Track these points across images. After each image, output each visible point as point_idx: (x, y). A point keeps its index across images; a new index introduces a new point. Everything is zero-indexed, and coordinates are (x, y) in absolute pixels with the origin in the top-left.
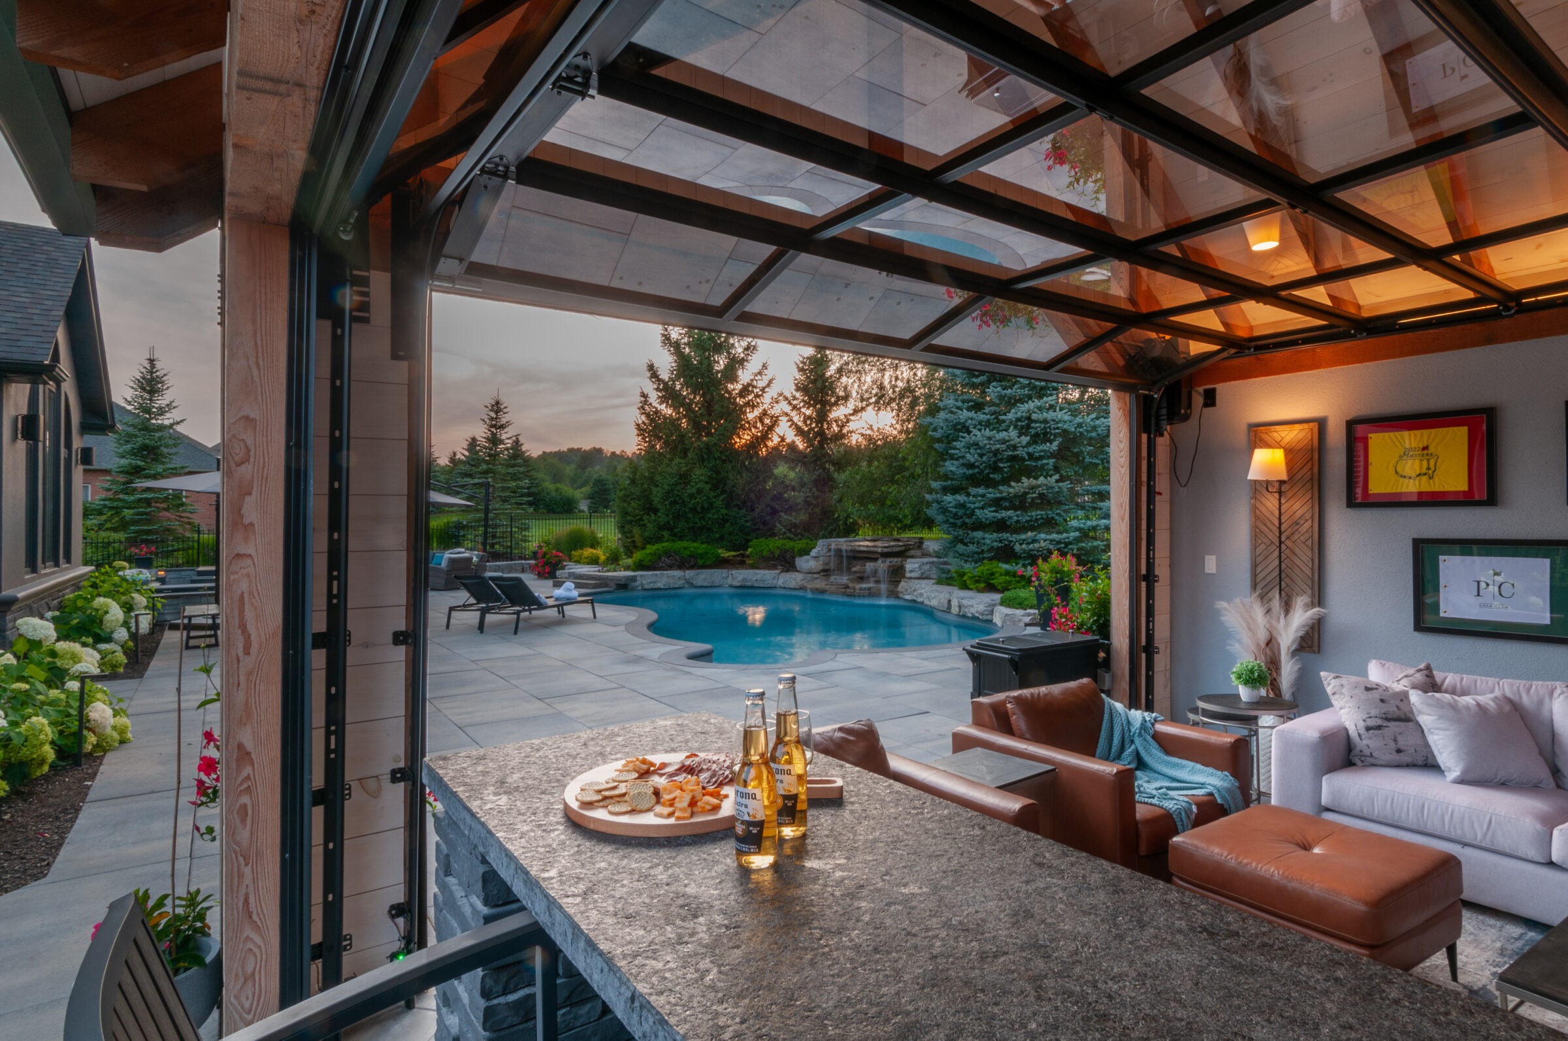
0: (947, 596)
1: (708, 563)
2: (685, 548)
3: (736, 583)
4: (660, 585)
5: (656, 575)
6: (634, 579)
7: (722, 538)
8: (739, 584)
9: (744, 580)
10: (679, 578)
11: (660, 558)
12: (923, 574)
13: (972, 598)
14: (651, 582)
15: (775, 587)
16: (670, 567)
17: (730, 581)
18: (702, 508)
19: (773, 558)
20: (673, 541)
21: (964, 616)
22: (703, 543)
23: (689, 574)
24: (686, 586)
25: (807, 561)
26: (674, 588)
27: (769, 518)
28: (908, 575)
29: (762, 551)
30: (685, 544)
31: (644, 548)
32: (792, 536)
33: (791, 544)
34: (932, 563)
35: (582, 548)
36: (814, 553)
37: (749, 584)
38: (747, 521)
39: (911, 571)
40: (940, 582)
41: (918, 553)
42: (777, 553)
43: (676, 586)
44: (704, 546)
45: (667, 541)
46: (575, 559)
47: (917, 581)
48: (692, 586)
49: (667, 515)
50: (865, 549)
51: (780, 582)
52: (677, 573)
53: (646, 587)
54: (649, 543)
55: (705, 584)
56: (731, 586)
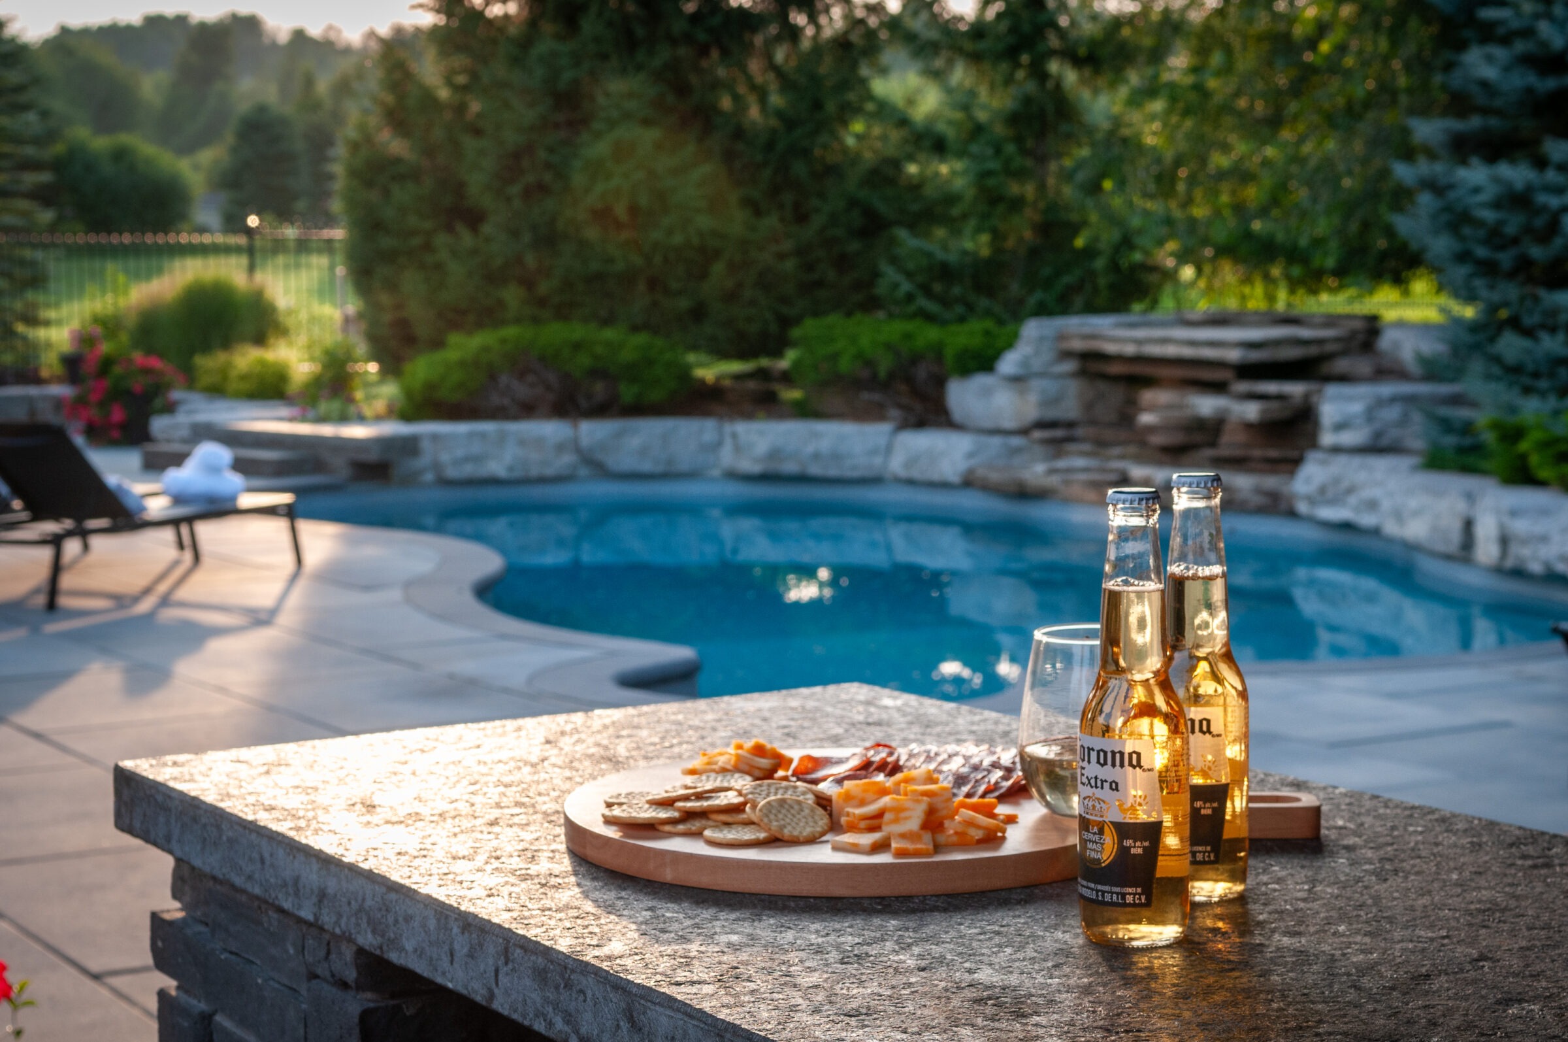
0: (1461, 506)
1: (656, 395)
2: (577, 346)
3: (748, 466)
4: (496, 467)
5: (483, 436)
6: (409, 446)
7: (698, 313)
8: (756, 468)
9: (774, 454)
10: (560, 448)
11: (493, 377)
12: (1378, 435)
13: (1544, 512)
14: (467, 459)
15: (875, 481)
16: (527, 410)
17: (727, 457)
18: (634, 210)
19: (873, 382)
20: (536, 321)
21: (1519, 573)
22: (635, 329)
23: (592, 431)
24: (583, 471)
25: (987, 392)
26: (542, 480)
27: (854, 246)
28: (1327, 438)
29: (834, 357)
30: (577, 331)
31: (438, 344)
32: (932, 307)
33: (930, 334)
34: (1409, 400)
35: (227, 343)
36: (1009, 363)
37: (790, 467)
38: (781, 257)
39: (1340, 427)
40: (1435, 462)
41: (1363, 366)
42: (885, 365)
43: (549, 472)
44: (641, 339)
45: (518, 321)
46: (205, 380)
47: (1357, 461)
48: (601, 471)
49: (515, 234)
50: (1187, 352)
51: (896, 465)
52: (551, 430)
53: (452, 473)
54: (455, 326)
55: (646, 466)
56: (733, 475)
